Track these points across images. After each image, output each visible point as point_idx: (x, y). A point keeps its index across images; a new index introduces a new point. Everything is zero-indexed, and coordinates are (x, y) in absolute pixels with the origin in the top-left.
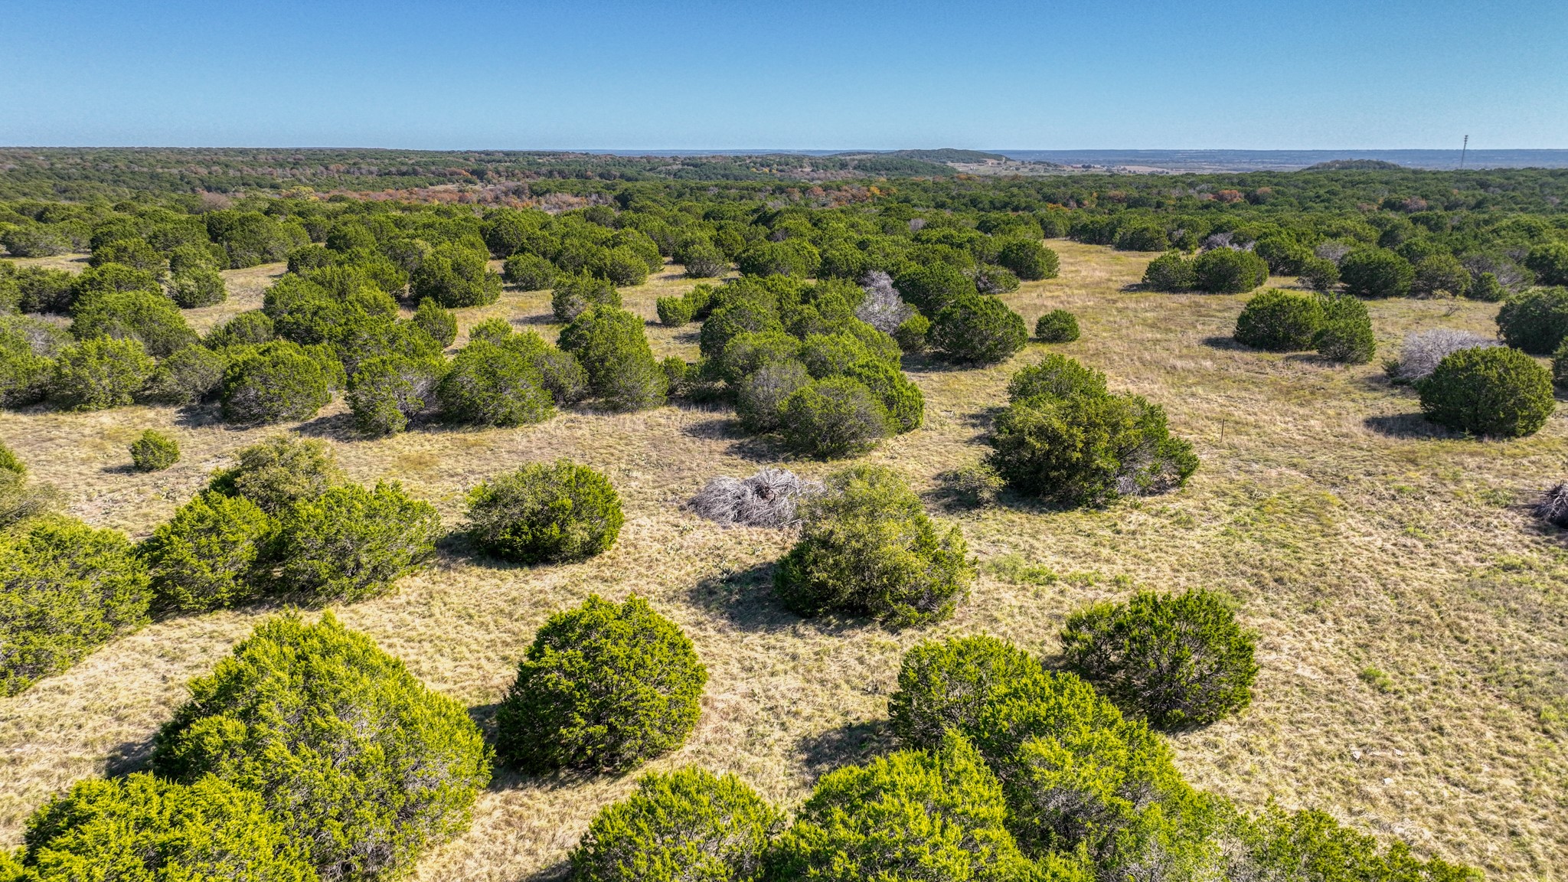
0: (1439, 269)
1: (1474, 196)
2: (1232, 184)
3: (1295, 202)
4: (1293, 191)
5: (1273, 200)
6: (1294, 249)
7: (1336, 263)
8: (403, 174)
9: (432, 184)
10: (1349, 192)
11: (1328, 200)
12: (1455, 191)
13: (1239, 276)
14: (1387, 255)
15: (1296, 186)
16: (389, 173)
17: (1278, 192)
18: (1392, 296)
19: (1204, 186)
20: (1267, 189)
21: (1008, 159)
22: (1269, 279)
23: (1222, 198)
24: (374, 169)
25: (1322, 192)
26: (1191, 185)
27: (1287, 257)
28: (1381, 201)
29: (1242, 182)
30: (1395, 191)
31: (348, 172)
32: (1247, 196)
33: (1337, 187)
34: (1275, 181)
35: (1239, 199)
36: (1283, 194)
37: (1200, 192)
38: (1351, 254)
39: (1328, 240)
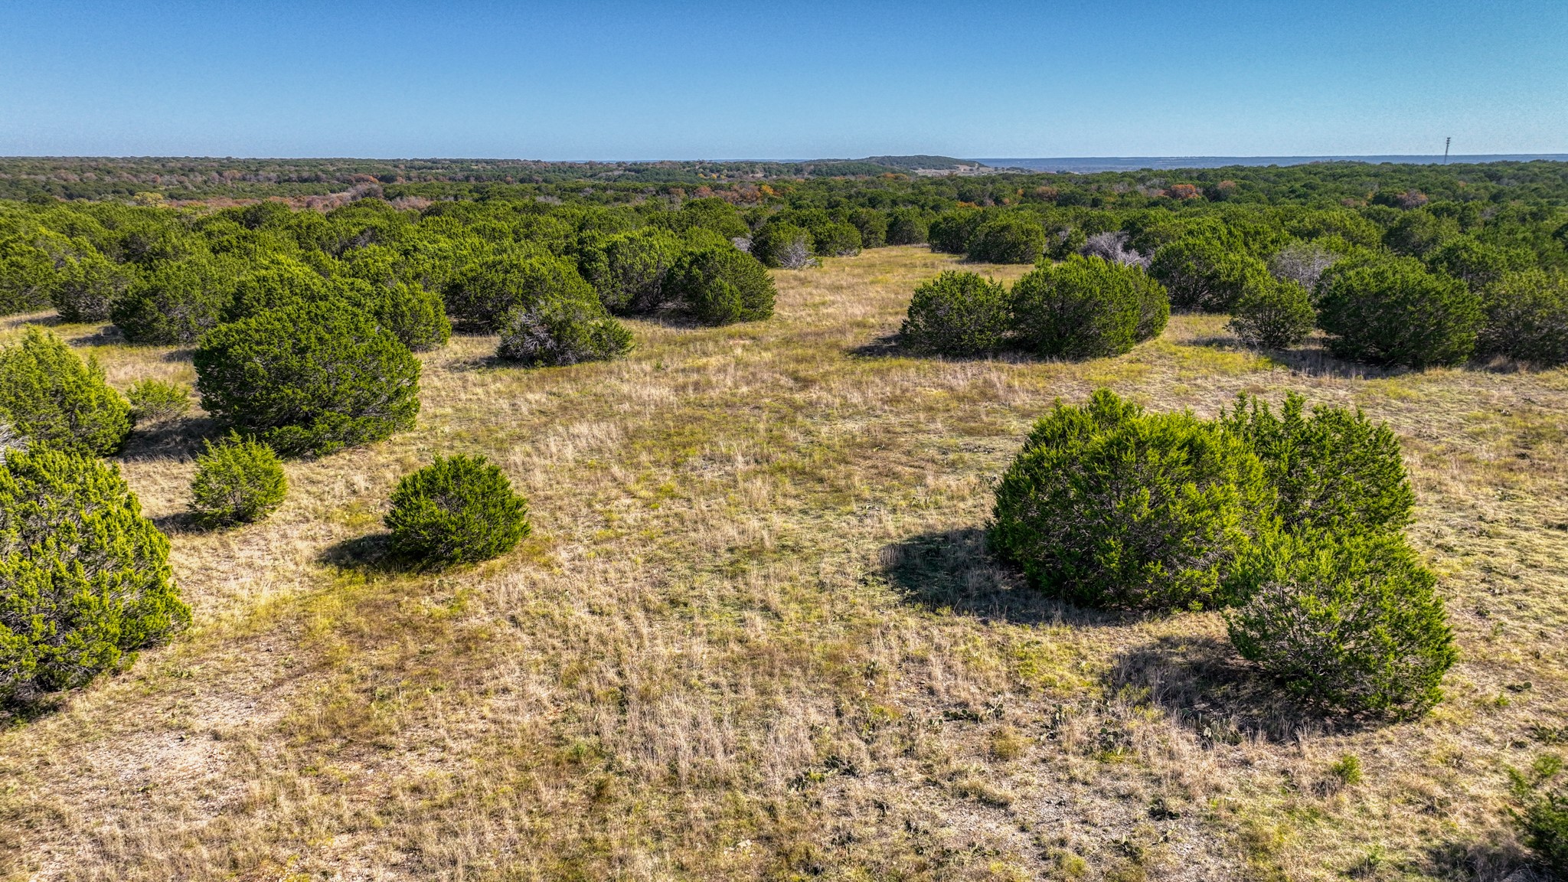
0: (1537, 304)
1: (1486, 188)
2: (1191, 179)
3: (1264, 197)
4: (1263, 185)
5: (1236, 196)
6: (1230, 261)
7: (1311, 288)
8: (305, 180)
9: (333, 192)
10: (1331, 185)
11: (1305, 196)
12: (1461, 184)
13: (1097, 321)
14: (1411, 271)
15: (1266, 180)
16: (289, 180)
17: (1243, 187)
18: (1435, 363)
19: (1156, 181)
20: (1231, 183)
21: (981, 165)
22: (1172, 321)
23: (1174, 195)
24: (273, 175)
25: (1297, 185)
26: (1142, 180)
27: (1215, 275)
28: (1370, 196)
29: (1202, 175)
30: (1386, 184)
31: (244, 179)
32: (1207, 192)
33: (1317, 180)
34: (1243, 174)
35: (1196, 195)
36: (1250, 188)
37: (1148, 188)
38: (1341, 270)
39: (1295, 242)
